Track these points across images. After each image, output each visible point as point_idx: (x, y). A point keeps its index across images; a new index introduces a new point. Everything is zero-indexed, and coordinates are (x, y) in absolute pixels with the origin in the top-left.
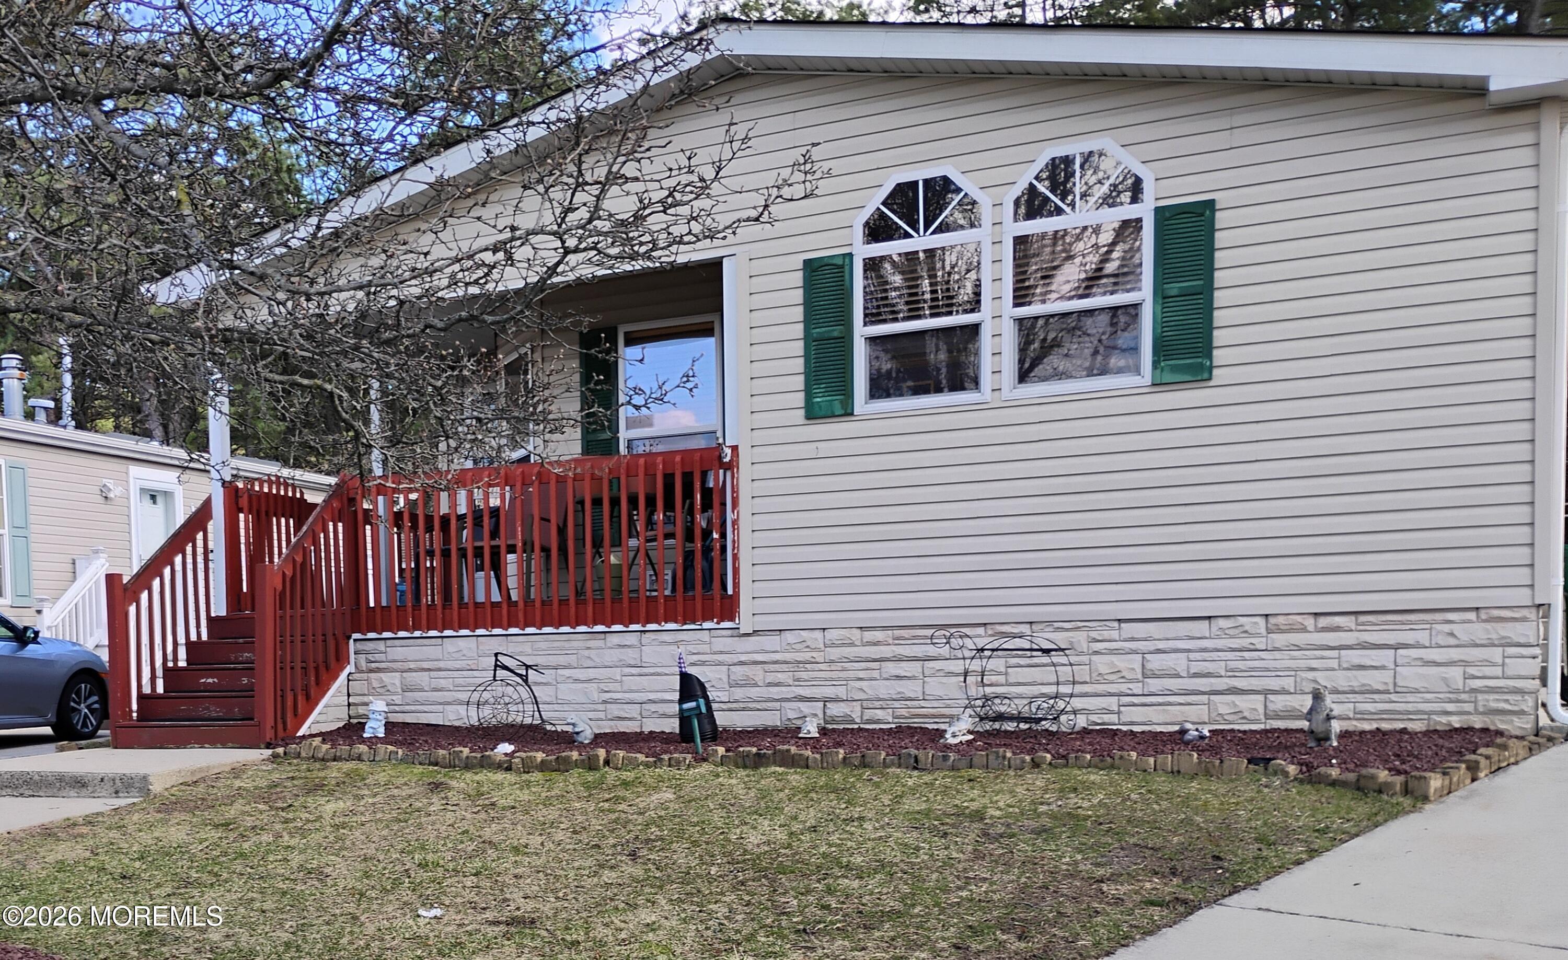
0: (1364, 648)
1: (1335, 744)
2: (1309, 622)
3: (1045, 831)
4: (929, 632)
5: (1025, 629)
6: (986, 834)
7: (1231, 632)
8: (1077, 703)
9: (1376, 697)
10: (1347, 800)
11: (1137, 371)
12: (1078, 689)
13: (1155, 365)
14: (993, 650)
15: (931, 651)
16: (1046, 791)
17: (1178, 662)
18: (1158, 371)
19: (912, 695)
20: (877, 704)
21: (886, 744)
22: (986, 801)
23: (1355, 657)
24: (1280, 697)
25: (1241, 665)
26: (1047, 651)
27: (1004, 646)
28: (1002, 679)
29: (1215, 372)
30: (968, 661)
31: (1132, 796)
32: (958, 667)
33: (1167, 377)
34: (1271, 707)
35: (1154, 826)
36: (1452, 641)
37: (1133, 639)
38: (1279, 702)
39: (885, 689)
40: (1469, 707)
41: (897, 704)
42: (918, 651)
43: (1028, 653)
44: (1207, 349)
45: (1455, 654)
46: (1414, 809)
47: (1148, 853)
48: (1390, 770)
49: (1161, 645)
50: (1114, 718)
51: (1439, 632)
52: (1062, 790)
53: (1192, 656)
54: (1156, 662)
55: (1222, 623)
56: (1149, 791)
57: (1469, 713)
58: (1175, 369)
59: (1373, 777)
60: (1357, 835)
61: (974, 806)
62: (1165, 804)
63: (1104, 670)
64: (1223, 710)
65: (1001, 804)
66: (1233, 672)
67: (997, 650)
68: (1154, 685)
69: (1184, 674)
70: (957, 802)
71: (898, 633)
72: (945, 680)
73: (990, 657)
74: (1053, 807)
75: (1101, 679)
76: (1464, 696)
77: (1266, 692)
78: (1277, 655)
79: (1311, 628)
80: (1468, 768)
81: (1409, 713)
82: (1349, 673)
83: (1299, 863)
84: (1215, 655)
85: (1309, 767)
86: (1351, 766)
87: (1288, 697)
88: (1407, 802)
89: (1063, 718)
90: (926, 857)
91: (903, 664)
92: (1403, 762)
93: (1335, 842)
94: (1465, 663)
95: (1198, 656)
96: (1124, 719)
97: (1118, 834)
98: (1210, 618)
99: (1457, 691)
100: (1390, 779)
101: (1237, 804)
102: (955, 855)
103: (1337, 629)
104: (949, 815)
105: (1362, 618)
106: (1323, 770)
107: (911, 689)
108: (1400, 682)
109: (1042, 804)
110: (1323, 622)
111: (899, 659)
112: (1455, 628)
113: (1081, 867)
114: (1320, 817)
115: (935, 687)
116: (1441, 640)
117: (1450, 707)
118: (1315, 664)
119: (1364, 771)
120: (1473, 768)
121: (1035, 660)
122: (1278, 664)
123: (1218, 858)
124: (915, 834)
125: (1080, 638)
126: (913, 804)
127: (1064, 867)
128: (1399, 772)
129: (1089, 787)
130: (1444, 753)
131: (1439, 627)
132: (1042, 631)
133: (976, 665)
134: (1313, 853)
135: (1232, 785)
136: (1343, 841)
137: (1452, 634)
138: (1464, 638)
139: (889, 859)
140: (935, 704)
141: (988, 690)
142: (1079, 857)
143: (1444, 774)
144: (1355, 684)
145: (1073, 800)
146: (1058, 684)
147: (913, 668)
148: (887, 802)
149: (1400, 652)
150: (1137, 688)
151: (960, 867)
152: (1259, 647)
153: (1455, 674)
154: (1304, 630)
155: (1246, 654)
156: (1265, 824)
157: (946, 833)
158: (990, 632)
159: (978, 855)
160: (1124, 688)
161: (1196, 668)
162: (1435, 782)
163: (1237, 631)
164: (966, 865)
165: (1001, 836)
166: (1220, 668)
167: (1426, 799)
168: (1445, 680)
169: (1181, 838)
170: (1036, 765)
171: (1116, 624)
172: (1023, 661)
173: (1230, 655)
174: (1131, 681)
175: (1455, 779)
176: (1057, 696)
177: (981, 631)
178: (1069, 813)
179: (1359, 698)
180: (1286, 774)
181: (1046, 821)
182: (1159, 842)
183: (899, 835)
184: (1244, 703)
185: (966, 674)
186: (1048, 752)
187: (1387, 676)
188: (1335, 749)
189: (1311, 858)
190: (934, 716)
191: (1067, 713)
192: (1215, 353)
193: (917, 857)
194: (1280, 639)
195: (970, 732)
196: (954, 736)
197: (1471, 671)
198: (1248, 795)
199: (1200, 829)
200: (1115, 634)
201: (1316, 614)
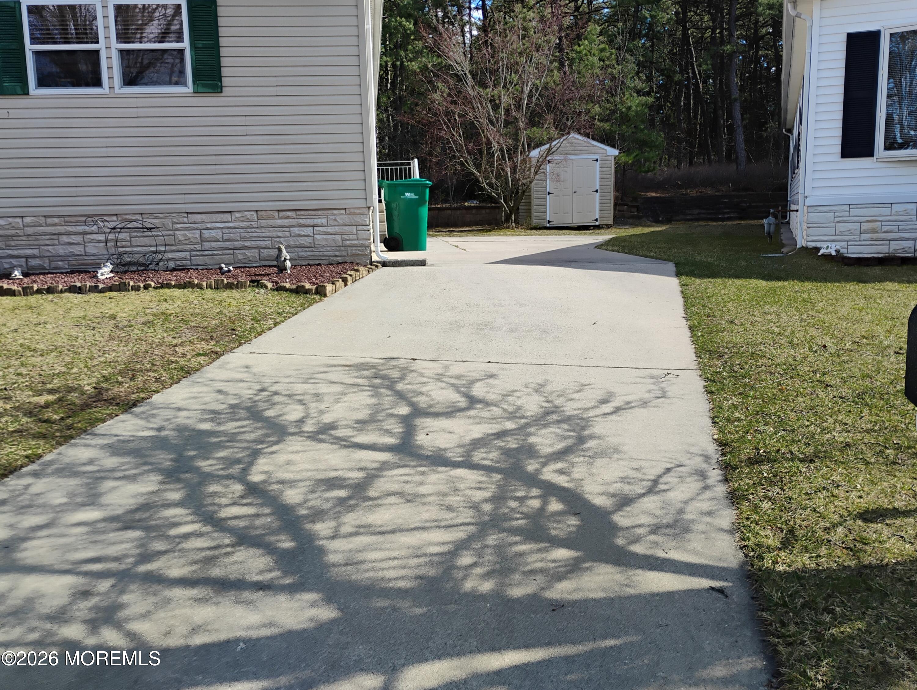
0: (300, 227)
1: (289, 272)
2: (276, 214)
3: (149, 322)
4: (84, 219)
5: (139, 217)
6: (116, 326)
7: (241, 219)
8: (170, 255)
9: (307, 249)
10: (293, 297)
11: (185, 84)
12: (168, 248)
13: (194, 82)
14: (121, 228)
15: (87, 229)
16: (151, 301)
17: (217, 234)
18: (196, 86)
19: (79, 253)
20: (59, 258)
21: (63, 281)
22: (118, 309)
23: (296, 230)
24: (266, 250)
25: (246, 235)
26: (150, 229)
27: (128, 226)
28: (128, 244)
29: (224, 89)
30: (107, 235)
31: (195, 302)
32: (102, 237)
33: (201, 89)
34: (262, 255)
35: (204, 316)
36: (336, 223)
37: (195, 223)
38: (265, 252)
39: (61, 250)
40: (344, 253)
41: (70, 259)
42: (81, 229)
43: (142, 230)
44: (219, 77)
45: (337, 229)
46: (320, 300)
47: (200, 329)
48: (311, 283)
49: (209, 225)
50: (188, 262)
51: (331, 219)
52: (159, 301)
53: (224, 231)
54: (207, 234)
55: (238, 215)
56: (203, 299)
57: (345, 256)
58: (205, 86)
59: (303, 287)
60: (296, 314)
61: (111, 312)
62: (210, 305)
63: (181, 238)
64: (240, 257)
65: (126, 310)
66: (244, 239)
67: (123, 228)
68: (207, 245)
69: (221, 240)
70: (103, 311)
71: (67, 219)
72: (97, 245)
73: (119, 232)
74: (154, 310)
75: (181, 243)
76: (342, 248)
77: (259, 248)
78: (263, 230)
79: (277, 217)
80: (343, 281)
81: (321, 256)
82: (294, 239)
83: (270, 329)
84: (234, 230)
85: (277, 283)
86: (295, 282)
87: (269, 250)
88: (317, 297)
89: (161, 264)
90: (82, 342)
91: (73, 237)
92: (317, 279)
93: (286, 318)
94: (342, 234)
95: (226, 231)
96: (193, 263)
97: (186, 322)
98: (231, 212)
99: (340, 246)
100: (310, 287)
101: (244, 303)
102: (98, 339)
103: (288, 218)
104: (96, 318)
105: (298, 213)
106: (282, 284)
107: (77, 250)
108: (316, 243)
109: (148, 308)
110: (282, 214)
111: (69, 234)
112: (338, 218)
113: (166, 339)
114: (281, 307)
115: (91, 249)
116: (332, 223)
117: (337, 253)
118: (280, 234)
119: (300, 284)
120: (345, 281)
121: (146, 234)
122: (264, 234)
123: (233, 330)
124: (77, 329)
125: (168, 222)
126: (76, 313)
127: (157, 340)
128: (314, 284)
129: (173, 299)
130: (334, 274)
131: (331, 217)
132: (148, 218)
133: (111, 237)
134: (276, 324)
135: (242, 294)
136: (289, 317)
137: (336, 220)
138: (341, 222)
139: (60, 344)
140: (92, 258)
141: (121, 250)
142: (165, 335)
143: (333, 284)
144: (297, 243)
145: (165, 305)
146: (157, 246)
147: (78, 239)
148: (61, 313)
149: (315, 228)
150: (198, 247)
151: (101, 345)
152: (255, 226)
153: (338, 238)
154: (274, 218)
155: (249, 230)
156: (256, 311)
157: (94, 328)
158: (119, 219)
159: (111, 338)
160: (192, 247)
161: (226, 237)
162: (329, 287)
163: (244, 219)
164: (104, 344)
165: (125, 327)
166: (237, 236)
167: (325, 295)
168: (334, 240)
169: (217, 322)
170: (146, 287)
171: (186, 215)
172: (139, 234)
173: (242, 230)
174: (195, 244)
175: (337, 286)
176: (156, 252)
177: (115, 218)
178: (162, 313)
179: (300, 250)
180: (266, 287)
181: (151, 318)
182: (205, 324)
183: (67, 330)
184: (248, 253)
185: (106, 241)
186: (153, 281)
187: (310, 240)
188: (289, 275)
189: (275, 326)
190: (92, 264)
191: (164, 261)
192: (223, 79)
193: (76, 341)
194: (263, 223)
195: (112, 272)
196: (102, 275)
197: (345, 237)
198: (249, 298)
199: (226, 316)
200: (186, 220)
201: (278, 211)
